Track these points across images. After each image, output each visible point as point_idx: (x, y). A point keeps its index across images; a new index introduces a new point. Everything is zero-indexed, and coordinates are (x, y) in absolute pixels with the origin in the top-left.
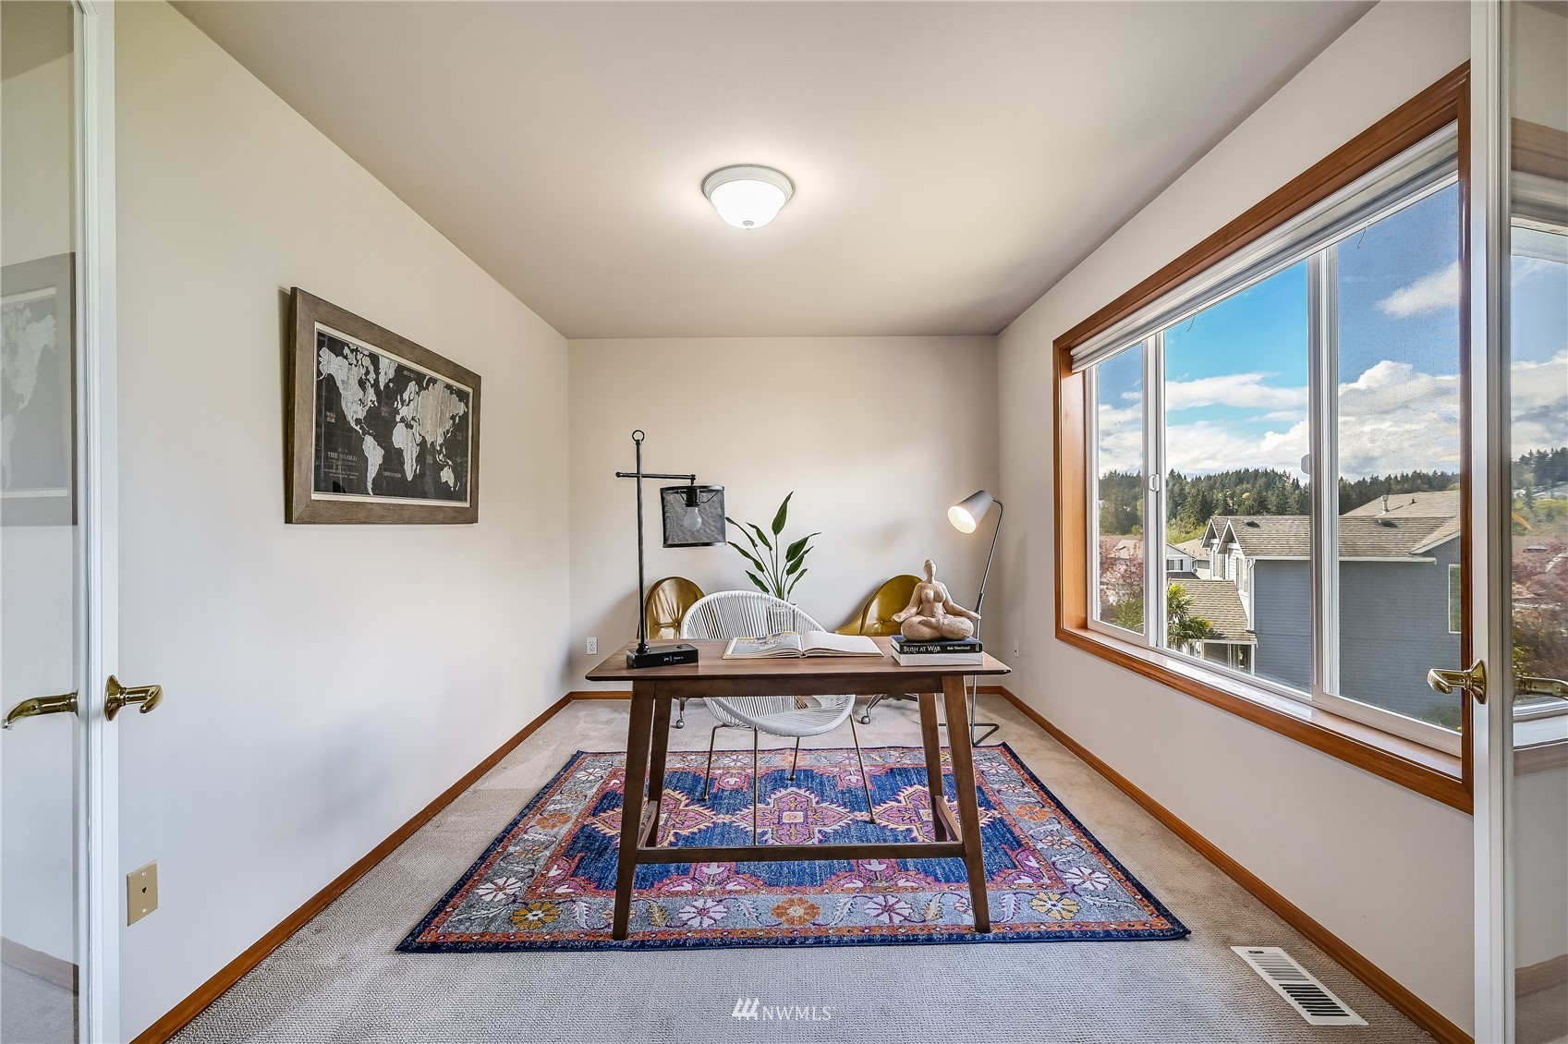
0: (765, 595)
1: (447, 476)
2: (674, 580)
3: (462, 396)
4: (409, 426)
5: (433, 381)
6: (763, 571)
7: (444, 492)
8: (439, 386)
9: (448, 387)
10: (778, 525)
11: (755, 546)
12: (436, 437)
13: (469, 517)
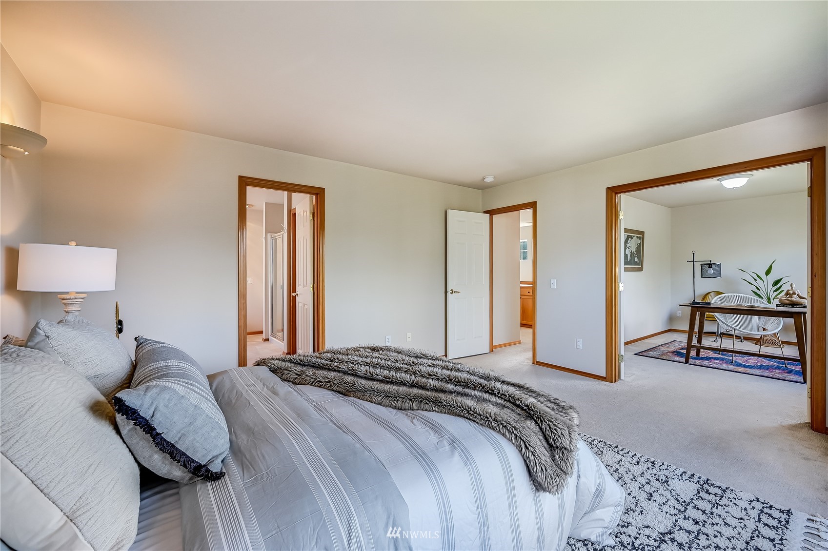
0: (761, 300)
1: (636, 259)
2: (716, 293)
3: (640, 238)
4: (629, 249)
5: (634, 236)
6: (760, 290)
7: (636, 264)
8: (635, 237)
9: (637, 237)
10: (768, 272)
11: (756, 280)
12: (634, 250)
13: (641, 269)
